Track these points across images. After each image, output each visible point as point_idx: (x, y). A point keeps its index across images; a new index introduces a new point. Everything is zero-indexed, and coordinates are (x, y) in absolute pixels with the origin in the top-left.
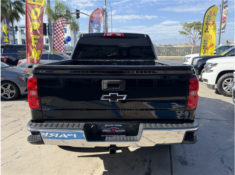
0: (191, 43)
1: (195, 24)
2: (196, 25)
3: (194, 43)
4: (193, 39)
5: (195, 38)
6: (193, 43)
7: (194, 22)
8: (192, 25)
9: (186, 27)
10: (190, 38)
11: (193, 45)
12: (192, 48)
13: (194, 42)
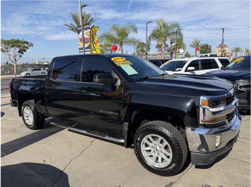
0: (12, 61)
1: (13, 41)
2: (15, 42)
3: (16, 61)
4: (14, 57)
5: (16, 56)
6: (14, 61)
7: (12, 40)
8: (10, 42)
9: (3, 44)
10: (9, 56)
11: (15, 64)
12: (15, 67)
13: (15, 59)
